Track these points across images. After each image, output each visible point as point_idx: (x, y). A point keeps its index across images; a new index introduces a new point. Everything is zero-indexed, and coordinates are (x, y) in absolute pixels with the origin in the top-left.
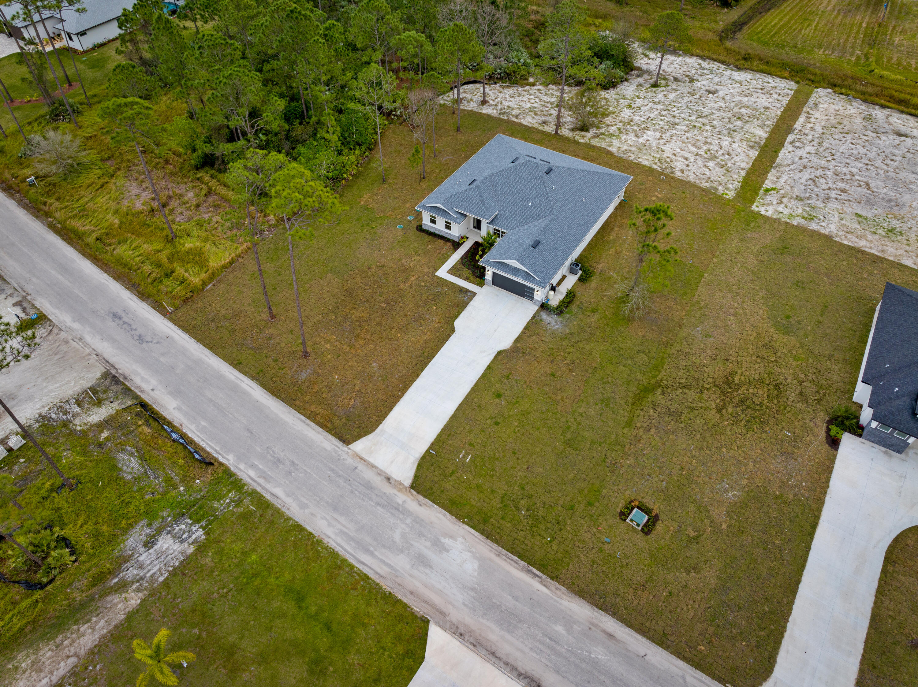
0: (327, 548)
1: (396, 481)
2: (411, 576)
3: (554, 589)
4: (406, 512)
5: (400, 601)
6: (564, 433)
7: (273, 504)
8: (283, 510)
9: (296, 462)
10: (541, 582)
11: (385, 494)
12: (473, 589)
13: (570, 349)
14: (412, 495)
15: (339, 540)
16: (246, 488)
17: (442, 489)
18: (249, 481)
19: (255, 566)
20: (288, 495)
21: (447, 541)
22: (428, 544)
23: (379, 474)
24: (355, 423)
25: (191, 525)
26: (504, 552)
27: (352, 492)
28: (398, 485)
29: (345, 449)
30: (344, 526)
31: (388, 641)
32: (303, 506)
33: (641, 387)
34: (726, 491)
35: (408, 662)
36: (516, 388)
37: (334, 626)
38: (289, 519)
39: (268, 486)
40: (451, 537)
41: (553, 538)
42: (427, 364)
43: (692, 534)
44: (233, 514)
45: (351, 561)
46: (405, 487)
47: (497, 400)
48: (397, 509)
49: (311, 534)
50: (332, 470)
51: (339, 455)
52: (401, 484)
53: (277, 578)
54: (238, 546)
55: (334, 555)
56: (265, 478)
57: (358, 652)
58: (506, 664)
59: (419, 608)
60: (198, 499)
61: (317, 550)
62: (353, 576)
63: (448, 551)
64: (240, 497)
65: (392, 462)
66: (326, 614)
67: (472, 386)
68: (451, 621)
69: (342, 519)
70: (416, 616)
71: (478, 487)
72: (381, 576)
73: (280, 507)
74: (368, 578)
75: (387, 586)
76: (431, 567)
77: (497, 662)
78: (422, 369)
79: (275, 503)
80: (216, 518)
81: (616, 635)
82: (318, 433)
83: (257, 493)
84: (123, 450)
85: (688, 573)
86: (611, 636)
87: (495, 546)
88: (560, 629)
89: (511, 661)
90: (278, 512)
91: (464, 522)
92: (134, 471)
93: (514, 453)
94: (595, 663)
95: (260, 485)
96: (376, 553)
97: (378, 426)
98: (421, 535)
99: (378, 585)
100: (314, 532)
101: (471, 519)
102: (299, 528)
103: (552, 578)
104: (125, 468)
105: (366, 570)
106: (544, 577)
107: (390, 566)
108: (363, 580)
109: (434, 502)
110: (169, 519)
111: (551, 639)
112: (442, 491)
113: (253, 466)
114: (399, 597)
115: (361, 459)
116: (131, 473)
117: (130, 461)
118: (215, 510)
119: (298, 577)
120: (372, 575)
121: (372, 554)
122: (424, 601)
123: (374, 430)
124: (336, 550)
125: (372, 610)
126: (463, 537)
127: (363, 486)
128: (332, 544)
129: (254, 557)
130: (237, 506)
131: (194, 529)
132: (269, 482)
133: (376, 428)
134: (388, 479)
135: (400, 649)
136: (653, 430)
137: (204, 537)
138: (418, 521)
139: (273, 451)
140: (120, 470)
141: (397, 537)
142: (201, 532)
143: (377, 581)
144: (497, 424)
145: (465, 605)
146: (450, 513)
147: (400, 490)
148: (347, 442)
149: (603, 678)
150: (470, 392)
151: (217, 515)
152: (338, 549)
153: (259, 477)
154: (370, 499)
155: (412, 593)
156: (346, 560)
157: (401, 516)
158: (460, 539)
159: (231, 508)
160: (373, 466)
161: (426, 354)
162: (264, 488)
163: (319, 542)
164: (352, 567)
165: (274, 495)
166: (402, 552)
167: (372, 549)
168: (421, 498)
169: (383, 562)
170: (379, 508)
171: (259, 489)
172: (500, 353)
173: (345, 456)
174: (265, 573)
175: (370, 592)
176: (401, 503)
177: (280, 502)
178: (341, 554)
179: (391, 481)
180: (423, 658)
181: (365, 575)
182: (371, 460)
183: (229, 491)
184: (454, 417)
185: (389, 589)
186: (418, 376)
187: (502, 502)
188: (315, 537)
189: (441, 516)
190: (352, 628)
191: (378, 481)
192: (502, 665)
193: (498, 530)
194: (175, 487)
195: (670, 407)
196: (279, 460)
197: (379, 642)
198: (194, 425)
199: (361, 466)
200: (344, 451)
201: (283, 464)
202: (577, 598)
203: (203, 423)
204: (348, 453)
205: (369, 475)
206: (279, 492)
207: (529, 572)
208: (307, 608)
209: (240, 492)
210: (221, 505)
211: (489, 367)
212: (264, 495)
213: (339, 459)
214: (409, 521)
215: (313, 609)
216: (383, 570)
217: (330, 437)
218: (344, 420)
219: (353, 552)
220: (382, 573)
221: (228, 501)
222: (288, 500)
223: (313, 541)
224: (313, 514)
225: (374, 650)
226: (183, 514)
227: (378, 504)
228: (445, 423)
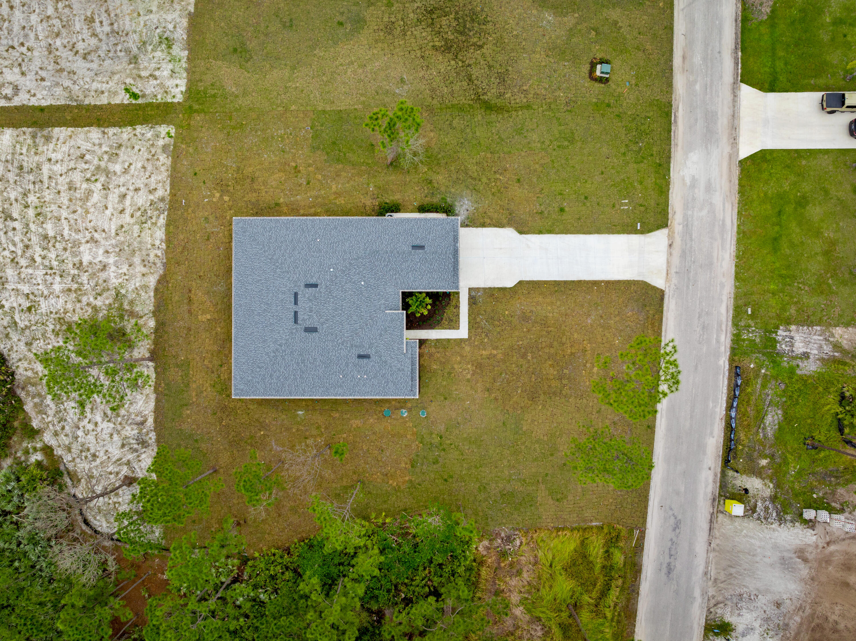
0: (738, 250)
1: (669, 240)
2: (721, 188)
3: (677, 102)
4: (686, 217)
5: (740, 185)
6: (564, 148)
7: (734, 305)
8: (732, 296)
9: (697, 316)
10: (678, 111)
11: (682, 240)
12: (706, 148)
13: (484, 180)
14: (671, 222)
15: (728, 246)
16: (735, 332)
17: (656, 206)
18: (729, 335)
19: (777, 281)
20: (722, 301)
21: (688, 181)
22: (696, 191)
23: (671, 254)
24: (644, 300)
25: (779, 342)
26: (672, 142)
27: (694, 262)
28: (671, 237)
29: (667, 291)
30: (718, 249)
31: (765, 175)
32: (722, 286)
33: (488, 112)
34: (549, 22)
35: (768, 157)
36: (547, 201)
37: (777, 210)
38: (736, 287)
39: (724, 319)
40: (683, 180)
41: (647, 117)
42: (565, 282)
43: (593, 33)
44: (756, 323)
45: (735, 229)
46: (669, 231)
47: (567, 209)
48: (687, 225)
49: (736, 266)
50: (688, 287)
51: (674, 291)
52: (669, 235)
53: (774, 263)
54: (773, 302)
55: (739, 242)
56: (721, 326)
57: (781, 187)
58: (734, 106)
59: (736, 171)
60: (763, 355)
61: (743, 254)
62: (743, 221)
63: (694, 176)
64: (743, 330)
65: (657, 251)
66: (774, 219)
67: (564, 235)
68: (732, 149)
69: (715, 255)
70: (741, 170)
71: (641, 183)
72: (733, 206)
73: (732, 300)
74: (738, 212)
75: (735, 198)
76: (709, 180)
77: (736, 112)
78: (573, 281)
79: (732, 304)
80: (766, 331)
81: (682, 55)
82: (667, 319)
83: (733, 322)
84: (765, 436)
85: (621, 27)
86: (684, 58)
87: (672, 150)
88: (698, 87)
89: (731, 104)
90: (737, 297)
91: (669, 178)
92: (774, 413)
93: (602, 173)
94: (705, 59)
95: (727, 325)
96: (722, 218)
97: (637, 281)
98: (694, 199)
99: (739, 204)
100: (734, 265)
101: (664, 176)
102: (737, 277)
103: (671, 106)
104: (776, 422)
105: (735, 217)
106: (673, 111)
107: (724, 204)
108: (741, 214)
109: (668, 205)
110: (785, 359)
111: (706, 89)
112: (658, 205)
113: (718, 341)
114: (737, 186)
115: (667, 274)
116: (777, 414)
117: (770, 423)
118: (761, 337)
119: (765, 252)
120: (736, 210)
121: (724, 221)
122: (730, 171)
123: (642, 281)
124: (735, 243)
125: (755, 197)
126: (679, 172)
127: (685, 258)
128: (733, 248)
129: (772, 287)
130: (749, 326)
131: (780, 338)
132: (721, 321)
133: (639, 281)
134: (670, 245)
135: (765, 166)
136: (525, 88)
137: (781, 328)
138: (686, 207)
139: (700, 338)
140: (779, 423)
141: (704, 212)
142: (780, 332)
143: (737, 205)
144: (586, 198)
145: (718, 147)
146: (668, 191)
147: (673, 232)
148: (661, 295)
149: (709, 52)
150: (570, 233)
151: (763, 332)
152: (734, 242)
153: (723, 331)
154: (691, 247)
155: (730, 181)
156: (737, 232)
157: (690, 219)
158: (681, 173)
159: (754, 329)
160: (668, 262)
161: (556, 289)
162: (727, 321)
163: (738, 257)
164: (738, 226)
165: (727, 310)
166: (711, 203)
167: (721, 223)
168: (670, 216)
169: (724, 210)
170: (693, 237)
171: (730, 323)
172: (521, 232)
173: (673, 286)
174: (776, 272)
175: (746, 205)
176: (681, 226)
177: (729, 302)
178: (736, 239)
179: (670, 243)
180: (761, 151)
181: (738, 215)
182: (665, 266)
183: (744, 340)
184: (599, 231)
185: (737, 195)
186: (580, 282)
187: (642, 162)
188: (736, 262)
189: (674, 196)
190: (772, 198)
191: (676, 251)
192: (736, 108)
193: (661, 154)
194: (765, 375)
195: (497, 84)
196: (703, 328)
197: (769, 180)
198: (716, 410)
199: (673, 270)
200: (669, 290)
201: (704, 322)
202: (674, 86)
203: (711, 405)
204: (669, 287)
205: (676, 260)
206: (723, 310)
207: (676, 122)
208: (777, 233)
209: (739, 333)
210: (756, 336)
211: (540, 232)
212: (731, 316)
213: (677, 289)
214: (690, 213)
215: (777, 228)
216: (728, 206)
217: (665, 308)
218: (648, 308)
219: (730, 233)
220: (731, 206)
221: (751, 335)
222: (725, 298)
223: (740, 261)
224: (724, 275)
225: (774, 179)
226: (777, 353)
227: (691, 240)
228: (607, 235)
